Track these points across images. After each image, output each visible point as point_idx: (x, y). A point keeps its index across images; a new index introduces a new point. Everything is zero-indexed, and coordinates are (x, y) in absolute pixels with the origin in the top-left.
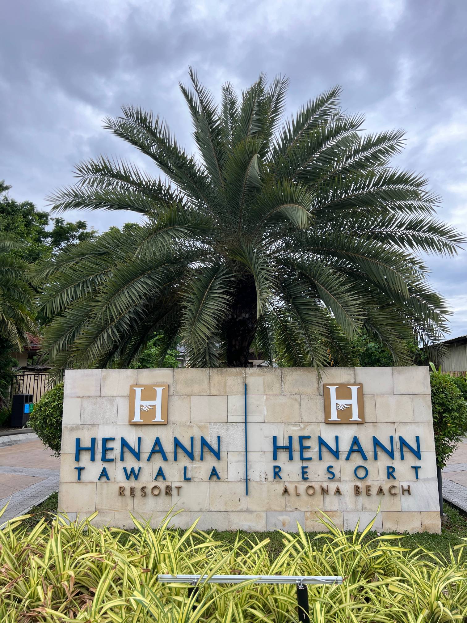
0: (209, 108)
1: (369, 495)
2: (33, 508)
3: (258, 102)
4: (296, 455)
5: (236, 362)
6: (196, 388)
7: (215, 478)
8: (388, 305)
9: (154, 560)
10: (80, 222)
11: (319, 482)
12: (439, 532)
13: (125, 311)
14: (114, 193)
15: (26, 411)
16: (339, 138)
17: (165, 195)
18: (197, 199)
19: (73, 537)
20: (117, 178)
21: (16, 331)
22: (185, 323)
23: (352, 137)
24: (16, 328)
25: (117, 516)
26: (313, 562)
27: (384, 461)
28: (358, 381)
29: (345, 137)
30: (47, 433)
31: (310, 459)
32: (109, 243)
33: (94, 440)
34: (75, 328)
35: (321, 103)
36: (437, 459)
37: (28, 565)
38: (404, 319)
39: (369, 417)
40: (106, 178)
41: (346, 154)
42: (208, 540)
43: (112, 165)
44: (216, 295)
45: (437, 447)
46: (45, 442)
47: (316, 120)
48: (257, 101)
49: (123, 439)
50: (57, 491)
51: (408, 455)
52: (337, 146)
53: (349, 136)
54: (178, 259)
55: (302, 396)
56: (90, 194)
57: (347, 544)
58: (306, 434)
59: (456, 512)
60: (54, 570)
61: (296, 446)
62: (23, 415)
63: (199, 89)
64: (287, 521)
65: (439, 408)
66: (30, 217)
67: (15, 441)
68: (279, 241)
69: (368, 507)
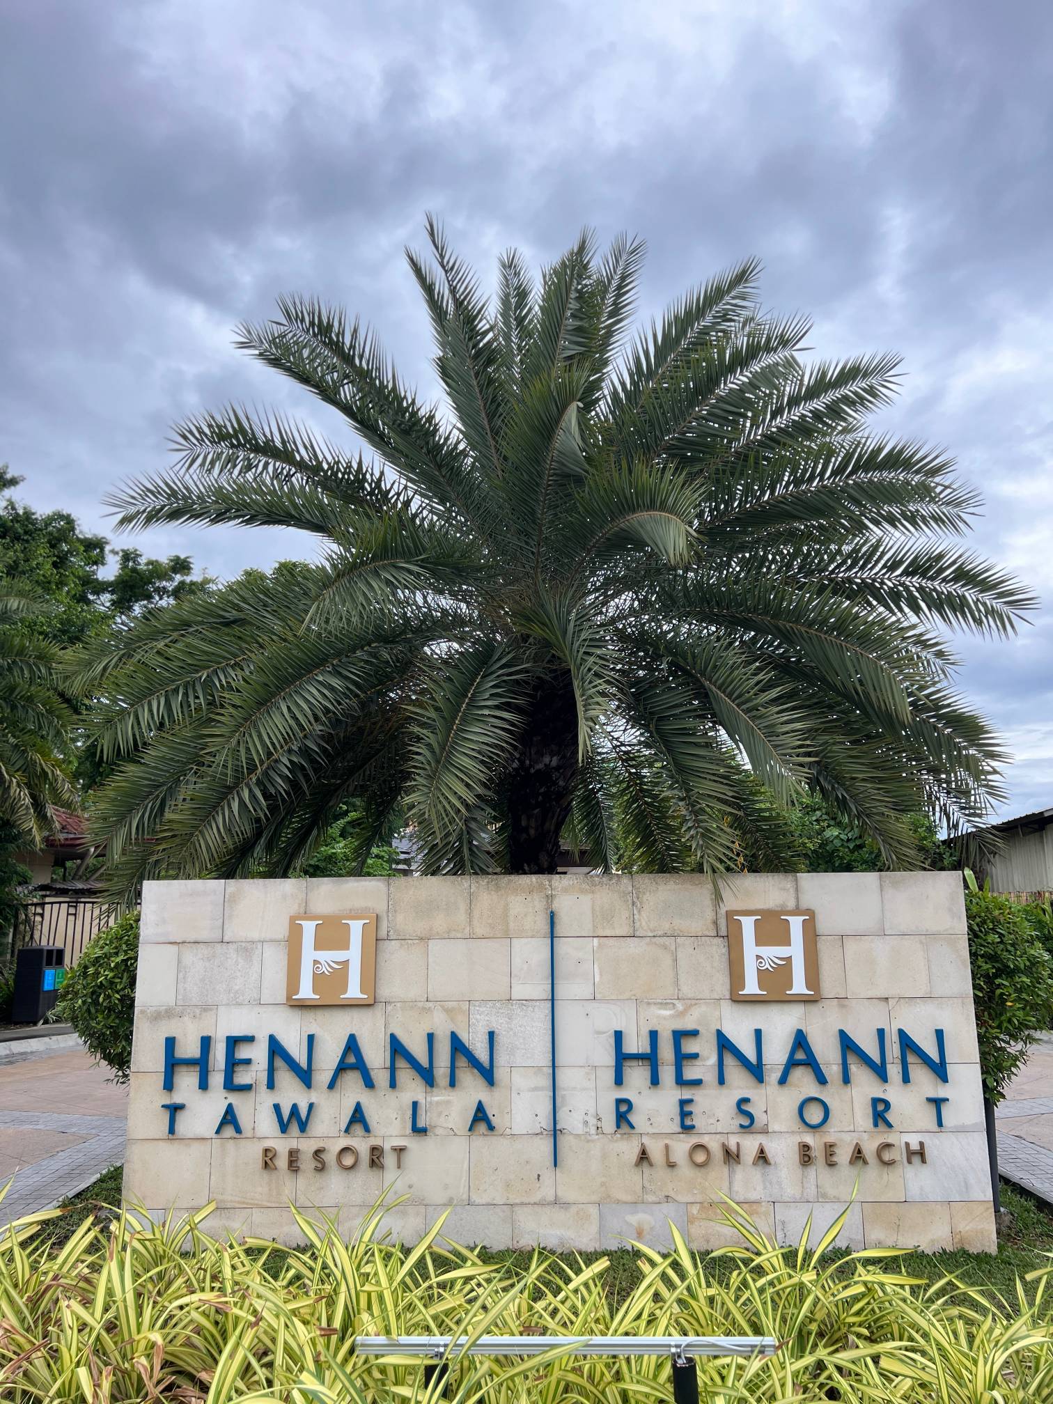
0: (469, 303)
1: (831, 1165)
2: (63, 1202)
3: (577, 291)
4: (667, 1073)
5: (529, 865)
6: (439, 922)
7: (482, 1127)
8: (868, 737)
9: (346, 1307)
10: (178, 558)
11: (718, 1136)
12: (993, 1250)
13: (282, 747)
14: (258, 491)
15: (48, 984)
16: (756, 367)
17: (371, 493)
18: (442, 502)
19: (159, 1259)
20: (265, 453)
21: (28, 801)
22: (418, 774)
23: (784, 366)
24: (30, 794)
25: (257, 1216)
26: (707, 1310)
27: (865, 1086)
28: (804, 904)
29: (769, 366)
30: (99, 1027)
31: (697, 1083)
32: (244, 600)
33: (206, 1042)
34: (165, 788)
35: (715, 295)
36: (984, 1082)
37: (55, 1323)
38: (903, 768)
39: (829, 986)
40: (241, 454)
41: (772, 403)
42: (469, 1263)
43: (254, 426)
44: (486, 712)
45: (984, 1056)
46: (94, 1048)
47: (705, 332)
48: (576, 289)
49: (272, 1040)
50: (118, 1164)
51: (920, 1074)
52: (752, 386)
53: (778, 364)
54: (401, 634)
55: (679, 940)
56: (203, 490)
57: (783, 1270)
58: (689, 1025)
59: (1030, 1204)
60: (116, 1334)
61: (666, 1052)
62: (41, 996)
63: (448, 262)
64: (646, 1227)
65: (985, 967)
66: (65, 547)
67: (22, 1054)
68: (624, 597)
69: (831, 1192)
